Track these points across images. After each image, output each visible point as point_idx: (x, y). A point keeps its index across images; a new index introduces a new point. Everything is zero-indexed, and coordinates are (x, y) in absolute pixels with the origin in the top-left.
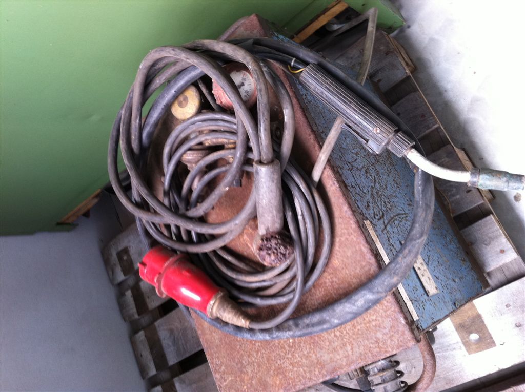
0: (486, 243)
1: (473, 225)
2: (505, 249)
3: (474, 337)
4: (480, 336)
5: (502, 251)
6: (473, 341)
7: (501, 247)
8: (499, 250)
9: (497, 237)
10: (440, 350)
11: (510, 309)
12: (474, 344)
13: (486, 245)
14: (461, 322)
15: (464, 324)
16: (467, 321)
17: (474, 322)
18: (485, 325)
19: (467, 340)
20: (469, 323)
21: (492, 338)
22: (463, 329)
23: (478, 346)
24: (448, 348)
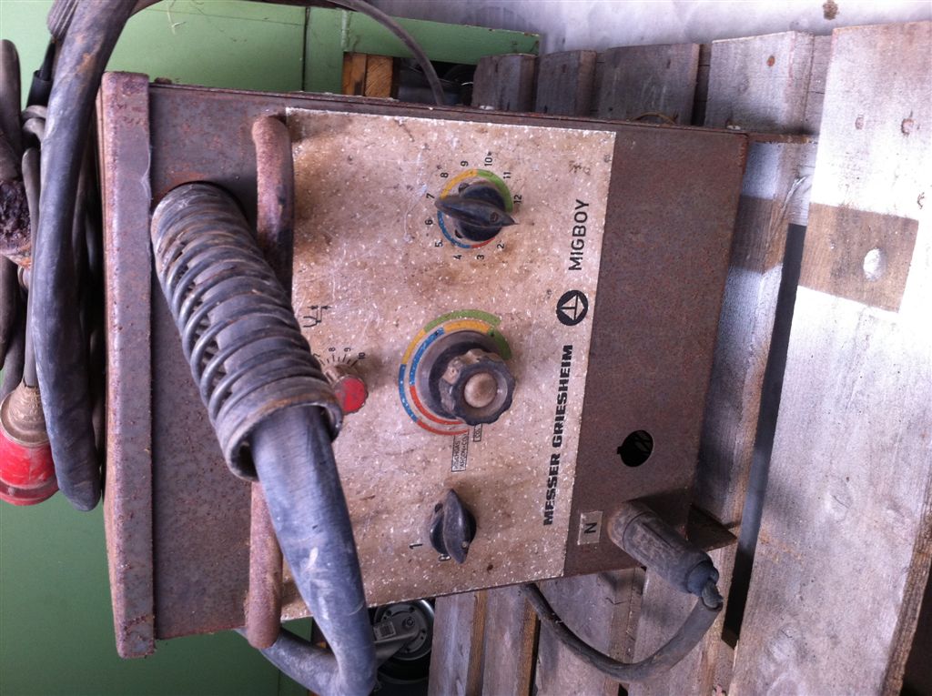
0: (742, 87)
1: (710, 90)
2: (771, 54)
3: (871, 263)
4: (878, 247)
5: (771, 61)
6: (877, 275)
8: (765, 66)
9: (746, 55)
10: (851, 374)
11: (869, 121)
12: (885, 276)
13: (746, 89)
14: (829, 268)
15: (836, 262)
16: (835, 250)
17: (845, 237)
18: (865, 213)
19: (867, 286)
20: (840, 251)
21: (897, 218)
22: (845, 277)
23: (892, 271)
24: (859, 350)
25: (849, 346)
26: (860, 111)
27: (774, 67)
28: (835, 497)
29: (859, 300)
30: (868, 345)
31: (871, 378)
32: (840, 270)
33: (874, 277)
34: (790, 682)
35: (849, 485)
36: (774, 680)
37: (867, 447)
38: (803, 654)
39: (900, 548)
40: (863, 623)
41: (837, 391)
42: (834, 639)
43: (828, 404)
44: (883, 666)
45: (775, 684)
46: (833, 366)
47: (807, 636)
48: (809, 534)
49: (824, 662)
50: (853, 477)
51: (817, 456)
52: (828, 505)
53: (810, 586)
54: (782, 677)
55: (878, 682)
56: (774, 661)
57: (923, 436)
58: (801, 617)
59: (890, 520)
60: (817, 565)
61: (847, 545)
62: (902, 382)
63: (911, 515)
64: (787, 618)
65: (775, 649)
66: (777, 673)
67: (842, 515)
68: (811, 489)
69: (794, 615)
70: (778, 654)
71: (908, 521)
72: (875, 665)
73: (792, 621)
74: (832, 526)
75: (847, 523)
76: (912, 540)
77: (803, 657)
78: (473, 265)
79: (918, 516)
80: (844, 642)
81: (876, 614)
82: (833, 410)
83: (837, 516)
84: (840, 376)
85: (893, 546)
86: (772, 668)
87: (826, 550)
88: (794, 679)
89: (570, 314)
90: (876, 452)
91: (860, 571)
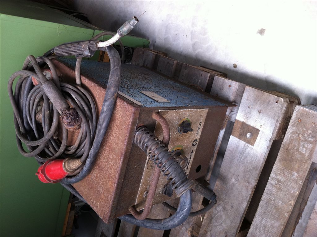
0: (222, 89)
1: (213, 86)
2: (230, 84)
3: (248, 135)
4: (250, 132)
5: (230, 86)
6: (250, 138)
7: (228, 85)
8: (228, 87)
9: (223, 82)
10: (242, 156)
11: (251, 107)
12: (251, 139)
13: (222, 90)
14: (239, 133)
15: (240, 133)
16: (241, 130)
17: (243, 128)
18: (248, 125)
19: (247, 139)
20: (242, 131)
21: (255, 128)
22: (242, 136)
23: (253, 138)
24: (244, 151)
25: (241, 150)
26: (250, 105)
27: (230, 88)
28: (235, 179)
29: (245, 142)
30: (246, 151)
31: (246, 157)
32: (241, 135)
33: (249, 138)
34: (221, 215)
35: (239, 177)
36: (216, 214)
37: (244, 170)
38: (224, 209)
39: (249, 190)
40: (239, 204)
41: (238, 158)
42: (232, 207)
43: (235, 160)
44: (243, 213)
45: (217, 215)
46: (237, 153)
47: (226, 206)
48: (228, 185)
49: (229, 211)
50: (240, 175)
51: (232, 170)
52: (233, 180)
53: (227, 196)
54: (219, 214)
55: (242, 215)
56: (217, 210)
57: (256, 171)
58: (225, 202)
59: (247, 185)
60: (230, 192)
61: (237, 189)
62: (253, 159)
63: (252, 185)
64: (221, 202)
65: (218, 208)
66: (218, 213)
67: (236, 183)
68: (229, 176)
69: (223, 201)
70: (218, 209)
71: (251, 186)
72: (241, 212)
73: (223, 203)
74: (234, 184)
75: (237, 184)
76: (251, 189)
77: (224, 210)
78: (181, 137)
79: (253, 185)
80: (235, 208)
81: (242, 202)
82: (236, 162)
83: (235, 183)
84: (239, 155)
85: (247, 190)
86: (217, 212)
87: (232, 189)
88: (222, 214)
89: (194, 144)
90: (245, 172)
91: (239, 194)
